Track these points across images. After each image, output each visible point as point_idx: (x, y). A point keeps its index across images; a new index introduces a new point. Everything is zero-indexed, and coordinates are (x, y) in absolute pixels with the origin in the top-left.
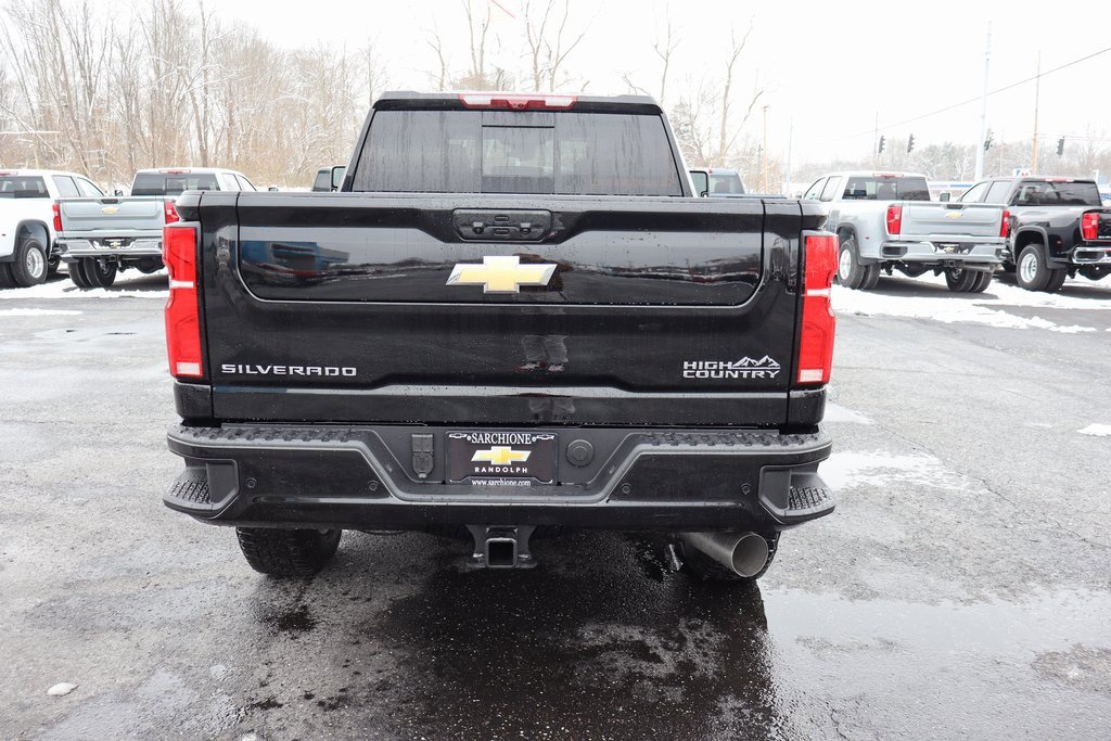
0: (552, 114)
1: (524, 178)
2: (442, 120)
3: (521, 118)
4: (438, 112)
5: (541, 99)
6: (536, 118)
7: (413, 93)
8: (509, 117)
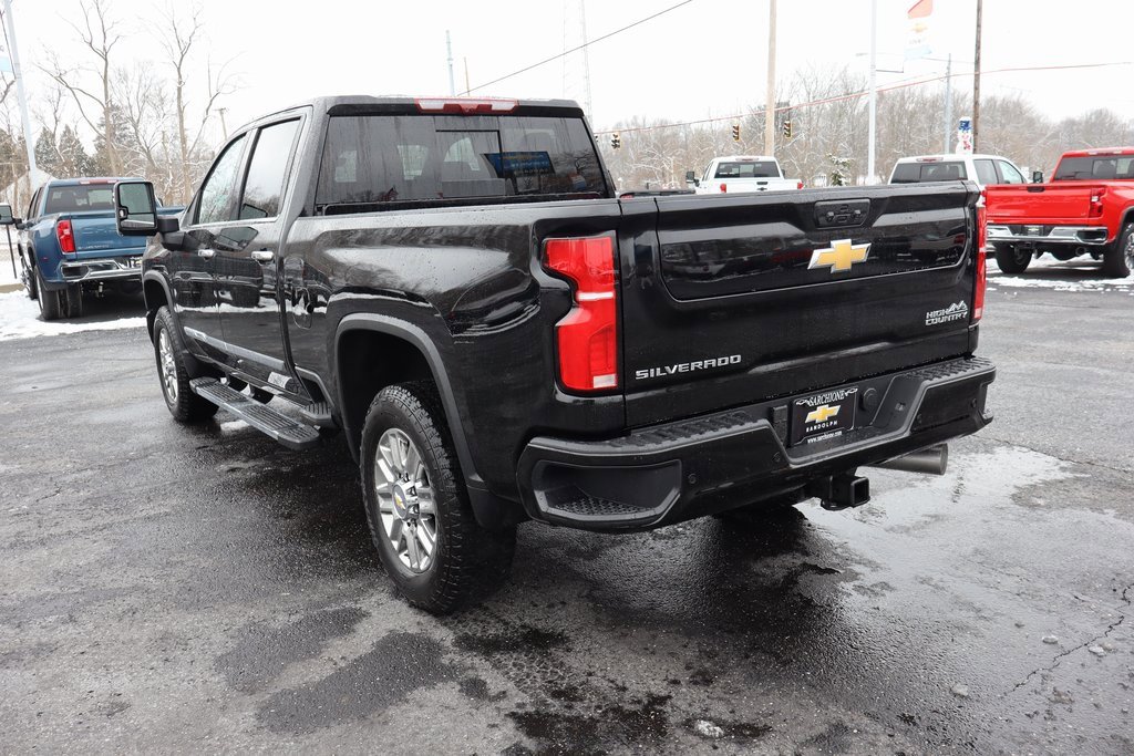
0: (495, 118)
1: (479, 182)
2: (398, 125)
3: (470, 122)
4: (393, 117)
5: (487, 103)
6: (483, 122)
7: (368, 97)
8: (459, 122)
